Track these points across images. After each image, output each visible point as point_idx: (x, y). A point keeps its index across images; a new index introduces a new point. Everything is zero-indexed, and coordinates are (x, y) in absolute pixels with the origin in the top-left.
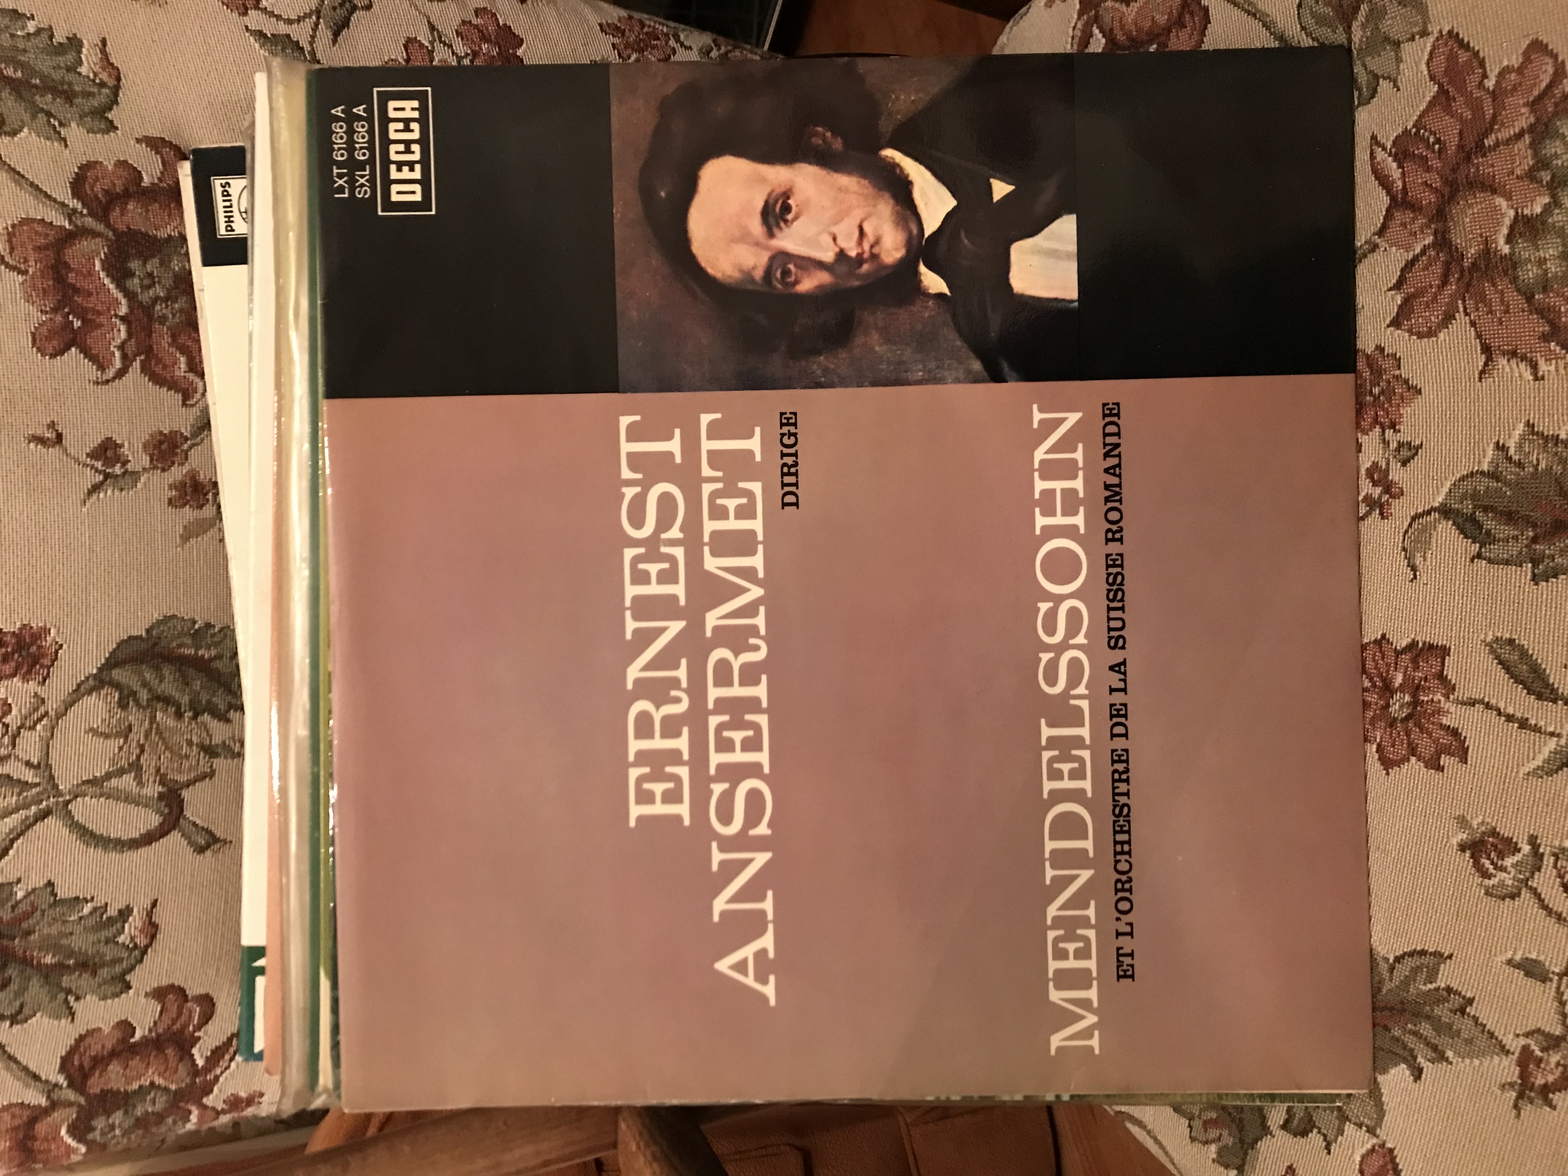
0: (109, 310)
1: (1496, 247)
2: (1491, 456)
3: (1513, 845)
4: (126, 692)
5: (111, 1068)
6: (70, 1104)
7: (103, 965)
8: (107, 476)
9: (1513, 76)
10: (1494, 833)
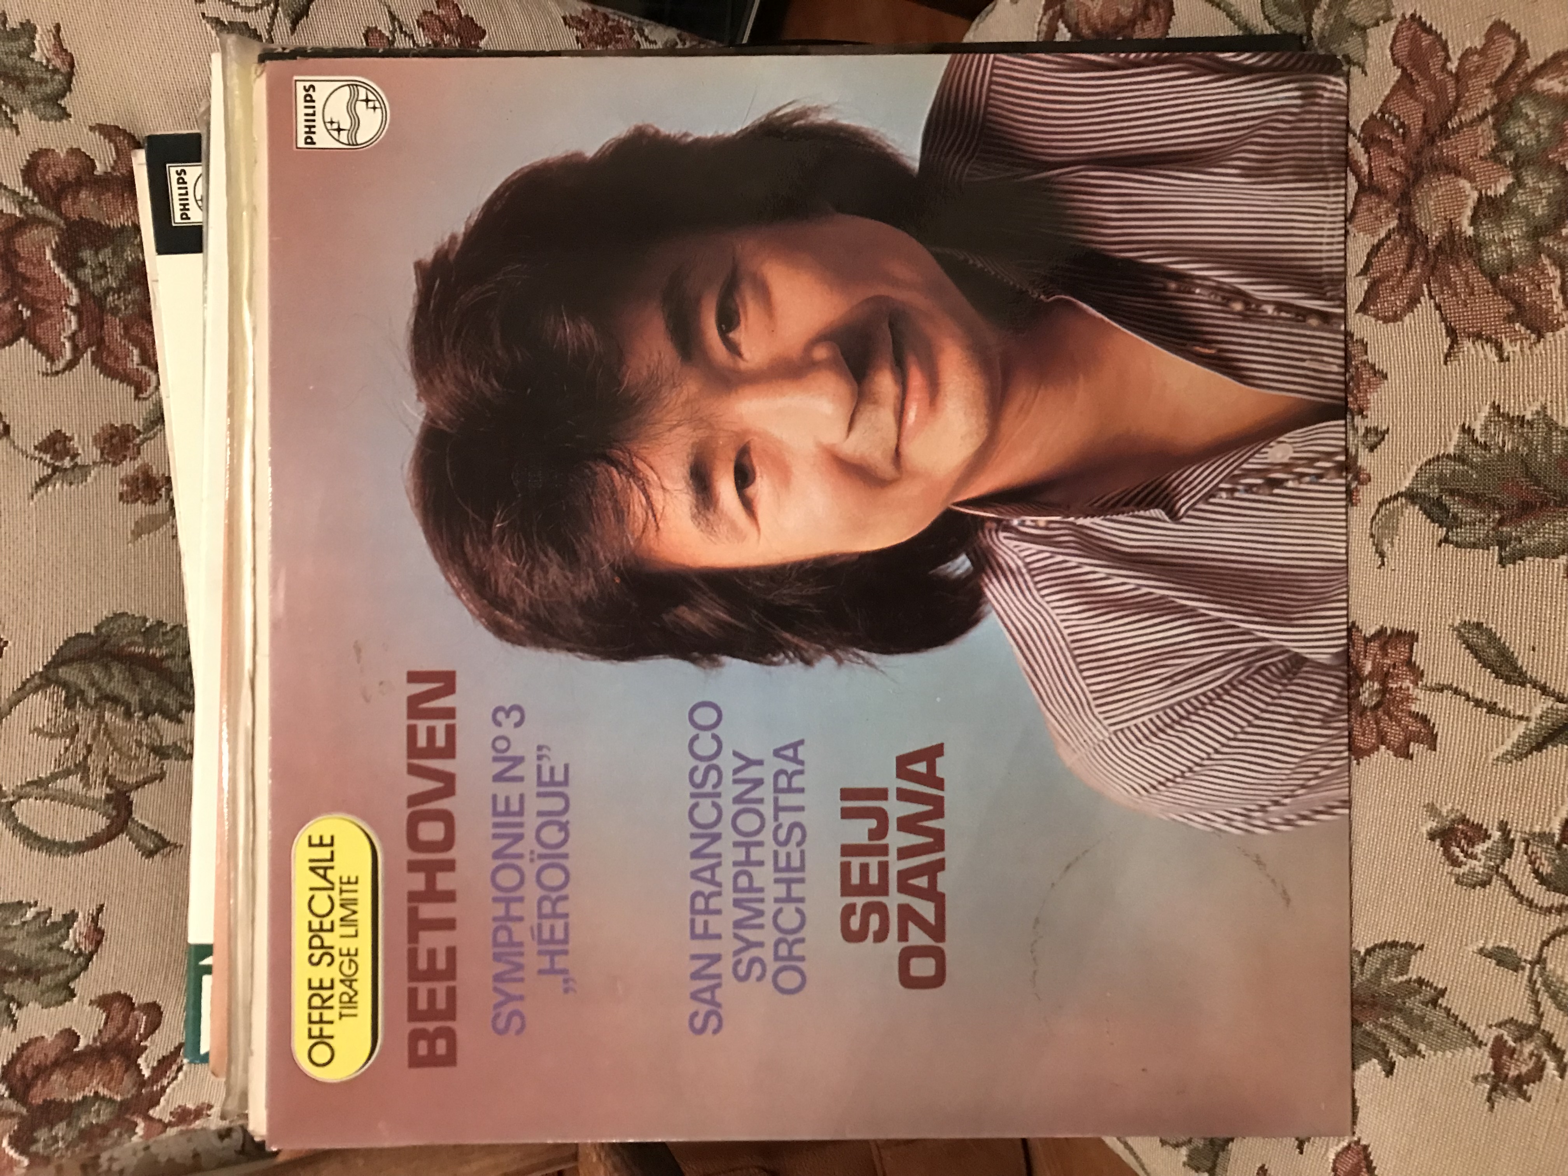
0: (59, 300)
1: (1461, 229)
2: (1457, 439)
3: (1483, 832)
4: (73, 691)
5: (54, 1077)
6: (12, 1115)
7: (47, 971)
8: (55, 469)
9: (1476, 58)
10: (1464, 820)
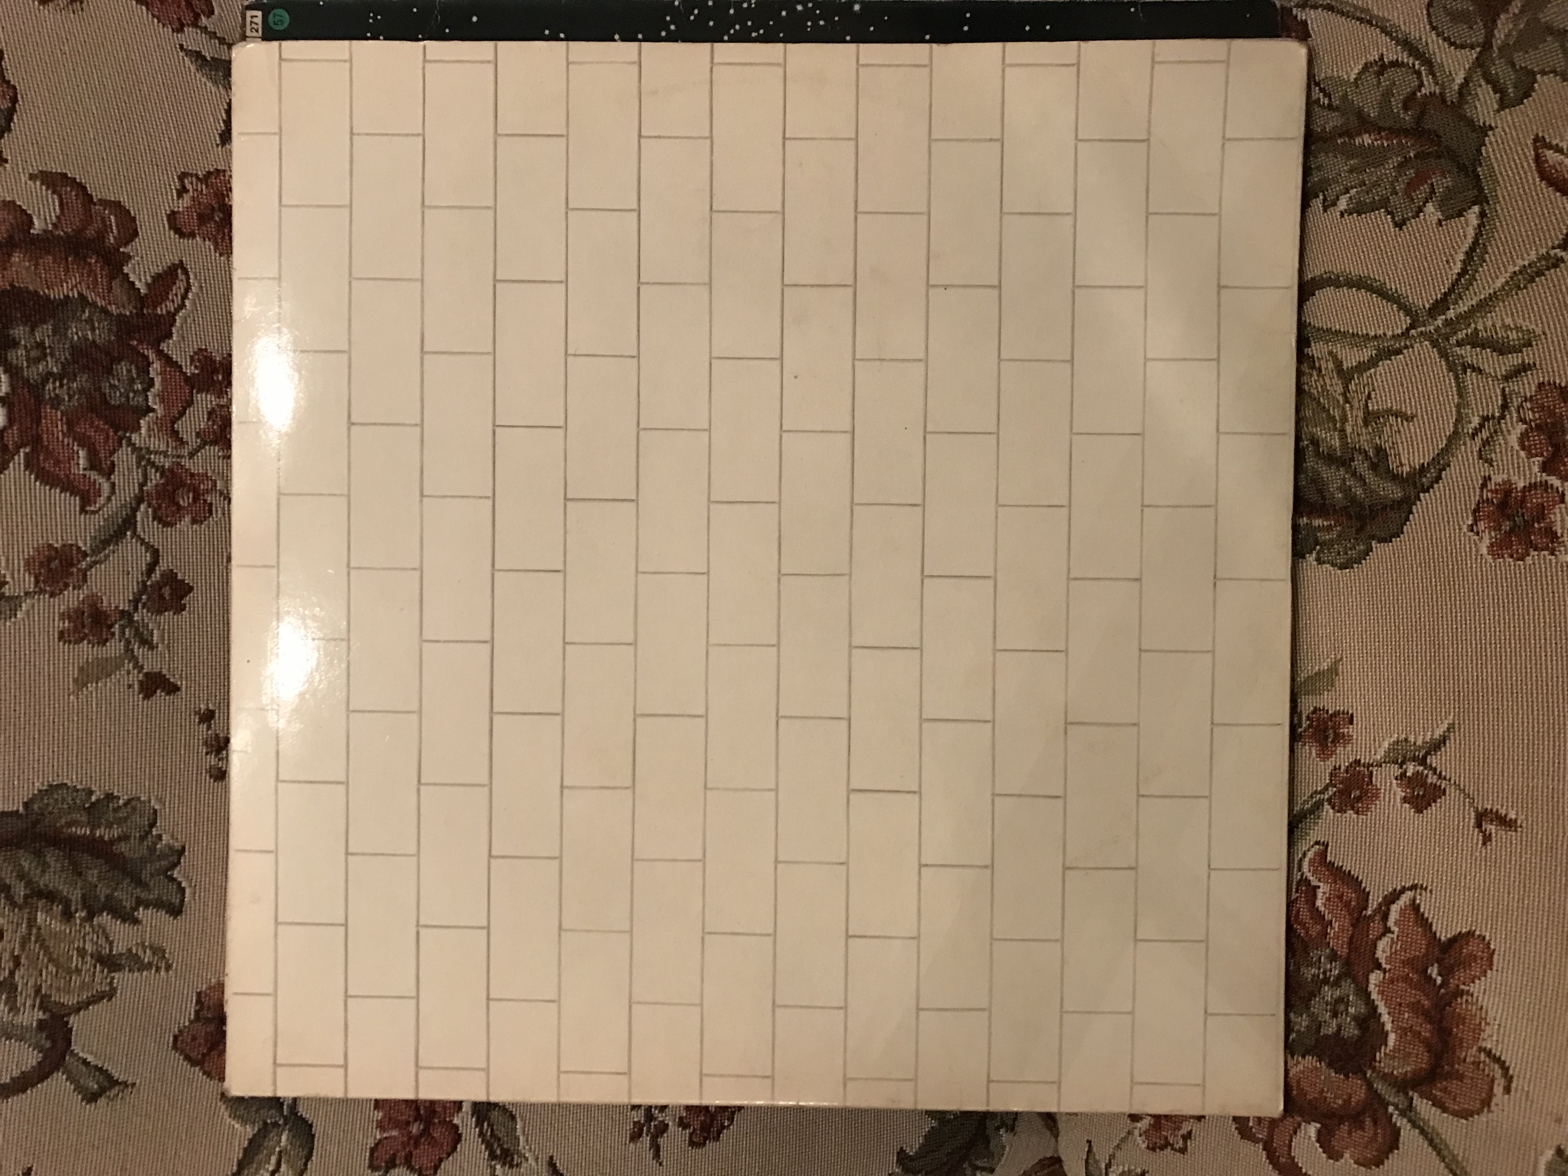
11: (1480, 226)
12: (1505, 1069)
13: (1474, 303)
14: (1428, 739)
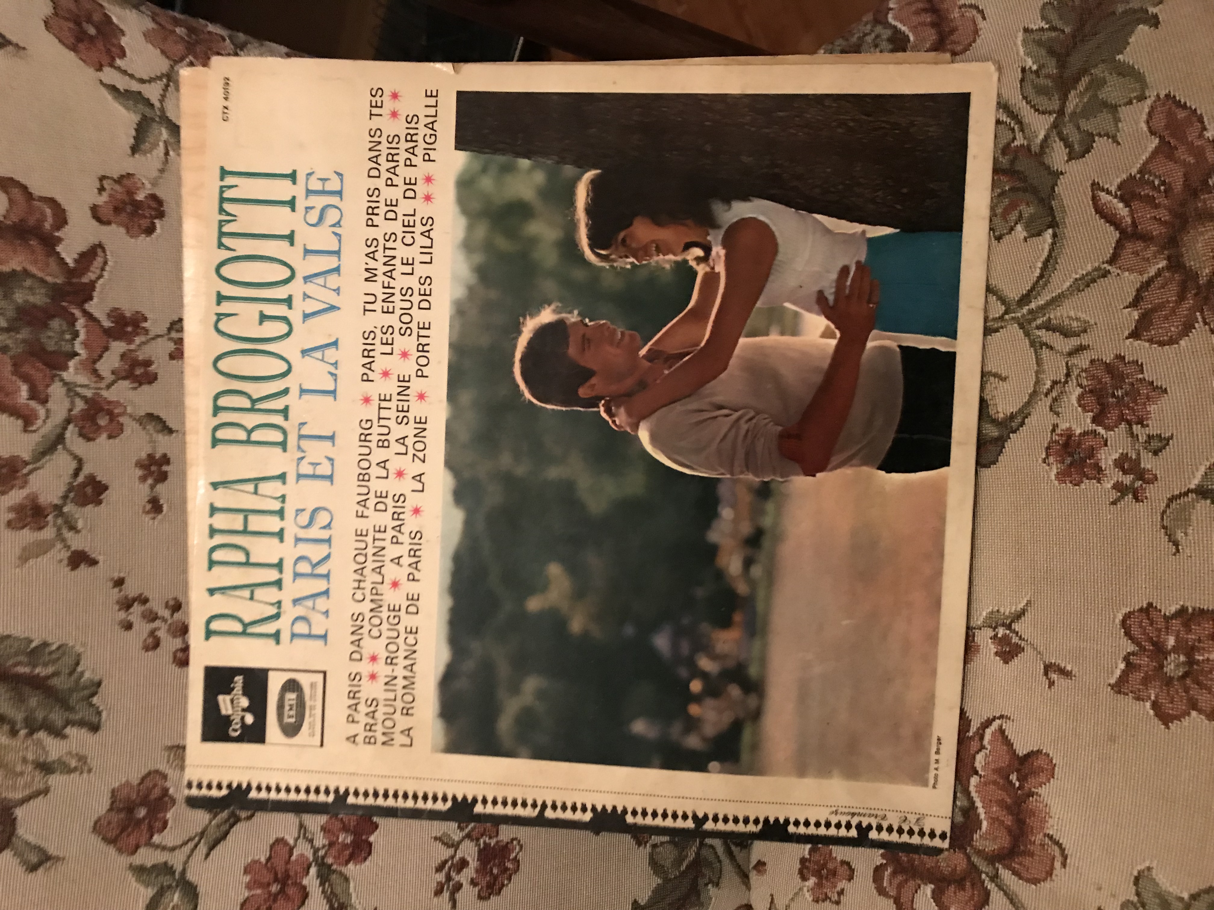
11: (1053, 244)
12: (1062, 850)
13: (1048, 298)
14: (1013, 611)
